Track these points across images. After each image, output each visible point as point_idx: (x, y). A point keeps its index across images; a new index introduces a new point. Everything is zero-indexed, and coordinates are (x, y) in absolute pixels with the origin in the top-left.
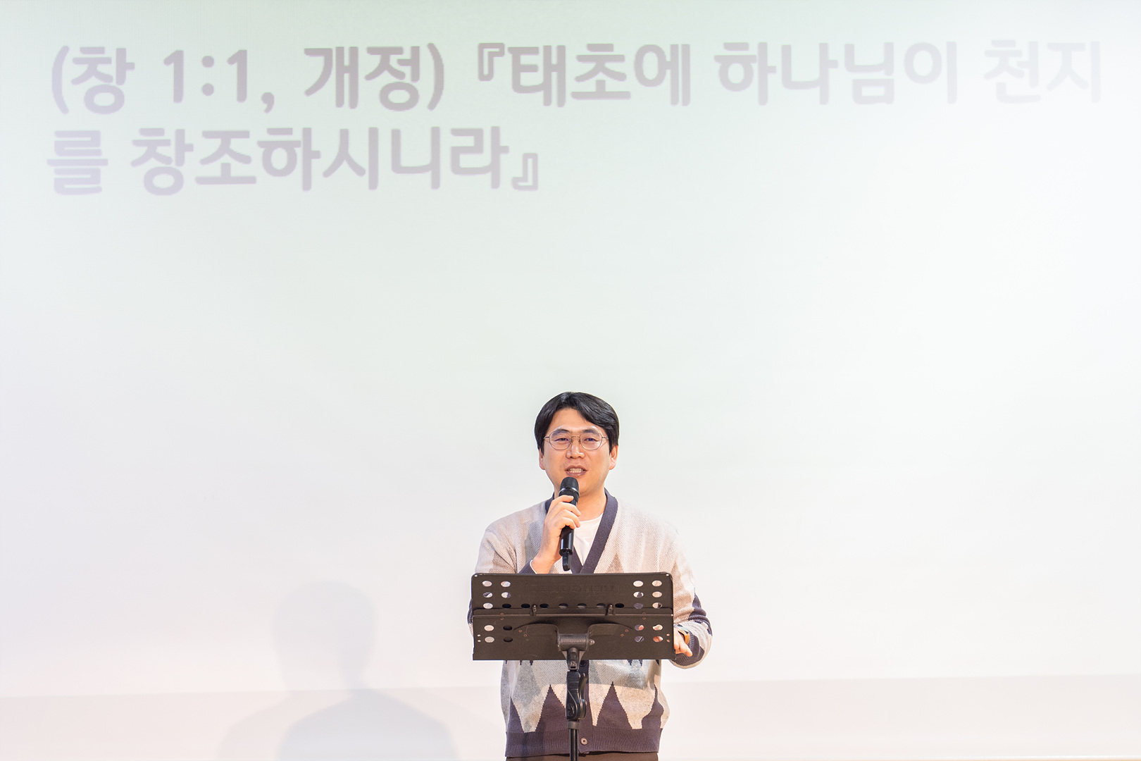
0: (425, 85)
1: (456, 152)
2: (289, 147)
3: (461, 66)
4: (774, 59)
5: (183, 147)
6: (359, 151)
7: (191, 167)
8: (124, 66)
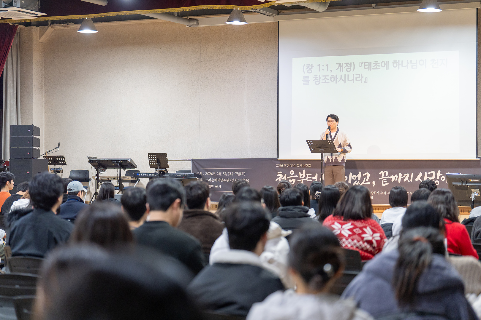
0: (352, 68)
1: (356, 78)
2: (334, 77)
3: (357, 65)
4: (400, 63)
5: (320, 78)
6: (343, 78)
7: (321, 81)
8: (312, 67)
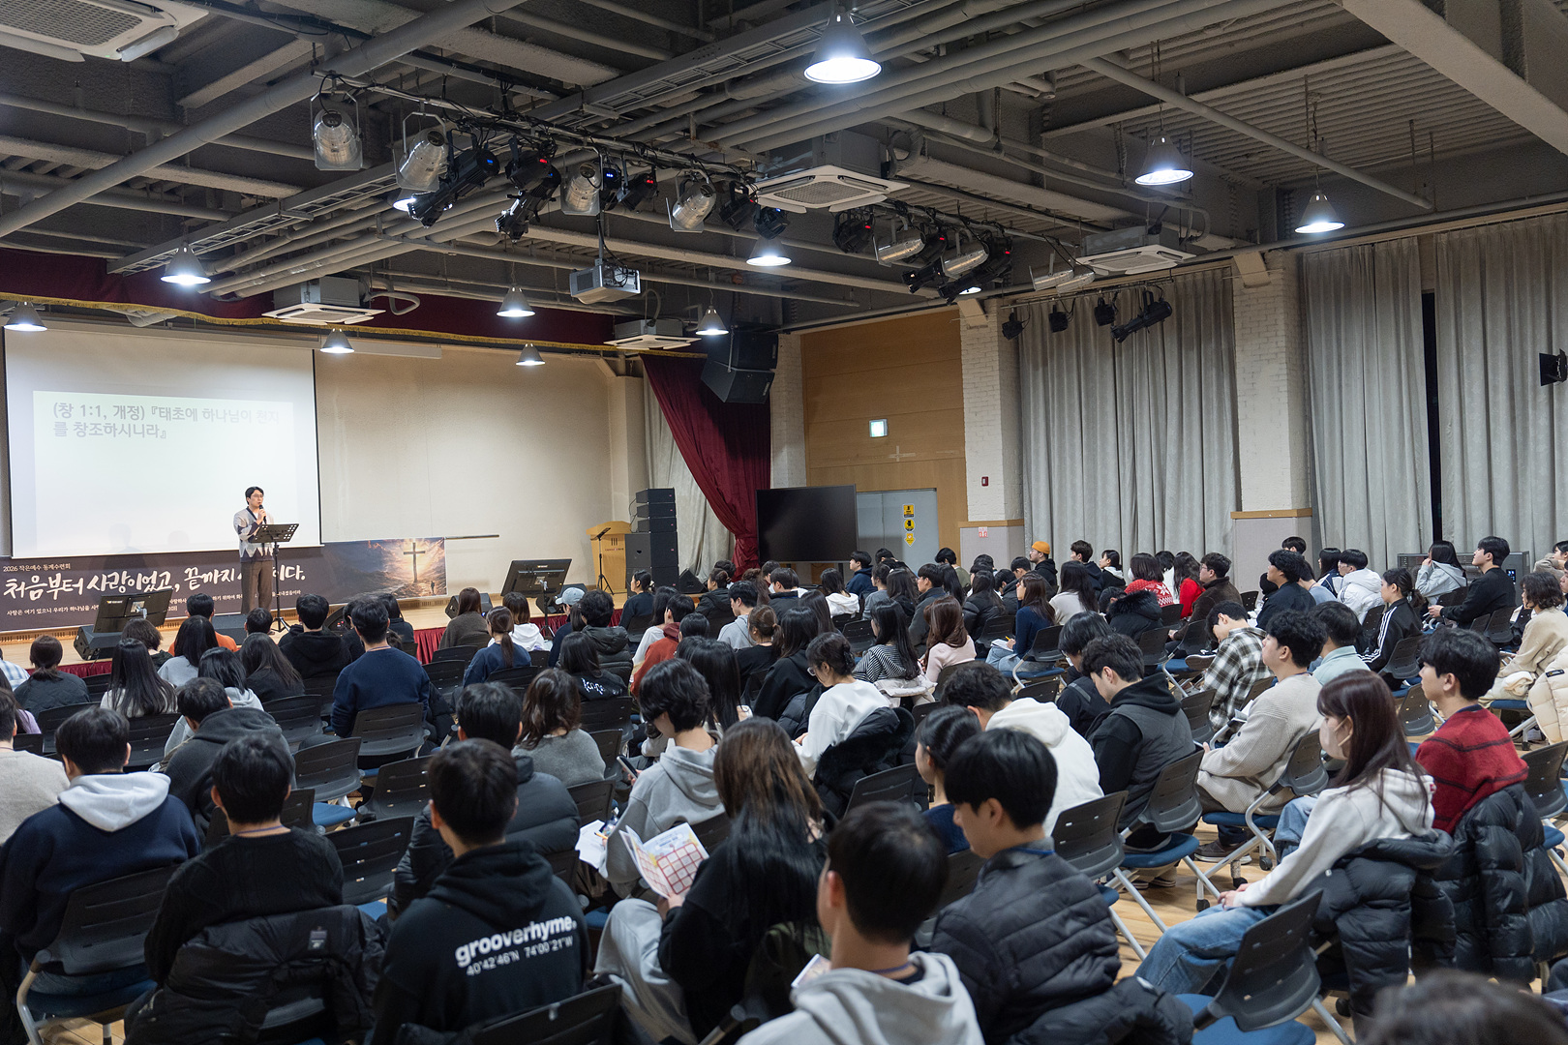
0: (140, 415)
1: (148, 430)
2: (111, 427)
3: (148, 411)
4: (214, 412)
5: (86, 427)
6: (126, 429)
7: (88, 431)
8: (71, 408)
